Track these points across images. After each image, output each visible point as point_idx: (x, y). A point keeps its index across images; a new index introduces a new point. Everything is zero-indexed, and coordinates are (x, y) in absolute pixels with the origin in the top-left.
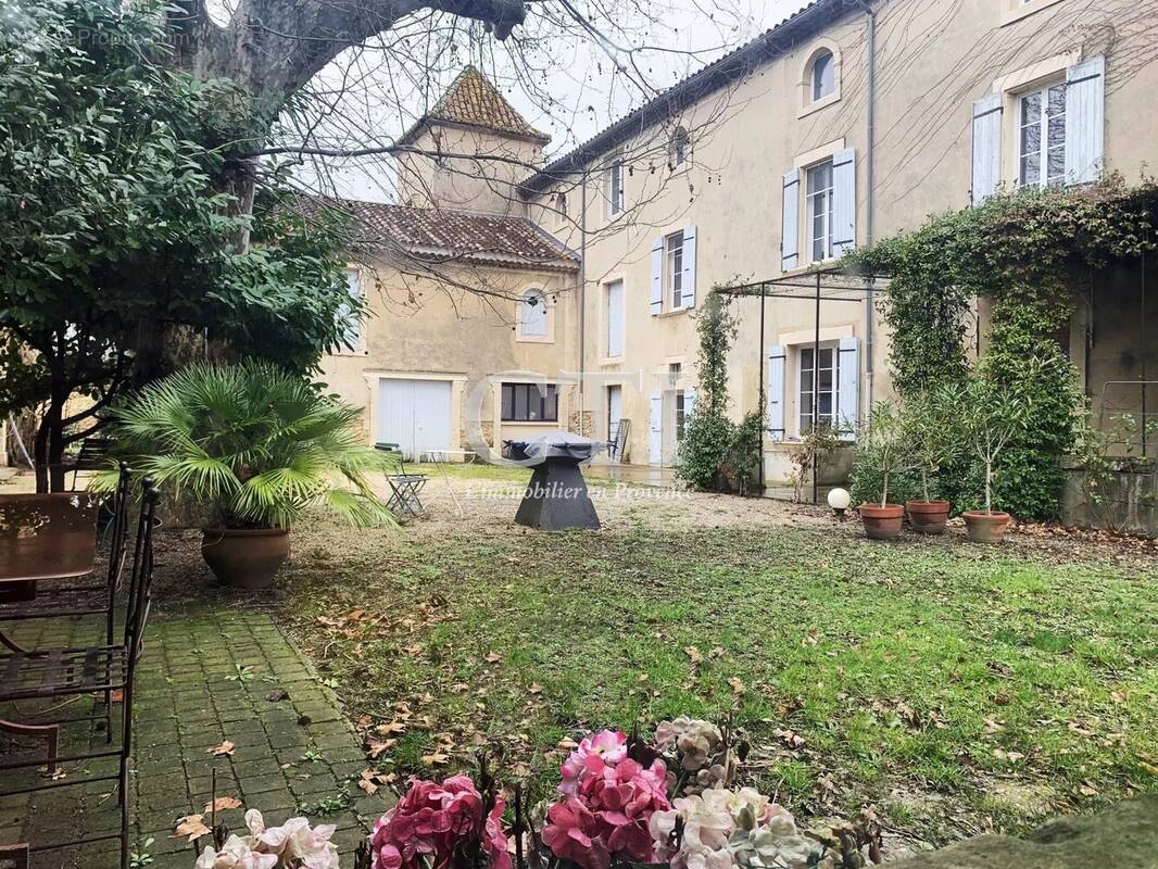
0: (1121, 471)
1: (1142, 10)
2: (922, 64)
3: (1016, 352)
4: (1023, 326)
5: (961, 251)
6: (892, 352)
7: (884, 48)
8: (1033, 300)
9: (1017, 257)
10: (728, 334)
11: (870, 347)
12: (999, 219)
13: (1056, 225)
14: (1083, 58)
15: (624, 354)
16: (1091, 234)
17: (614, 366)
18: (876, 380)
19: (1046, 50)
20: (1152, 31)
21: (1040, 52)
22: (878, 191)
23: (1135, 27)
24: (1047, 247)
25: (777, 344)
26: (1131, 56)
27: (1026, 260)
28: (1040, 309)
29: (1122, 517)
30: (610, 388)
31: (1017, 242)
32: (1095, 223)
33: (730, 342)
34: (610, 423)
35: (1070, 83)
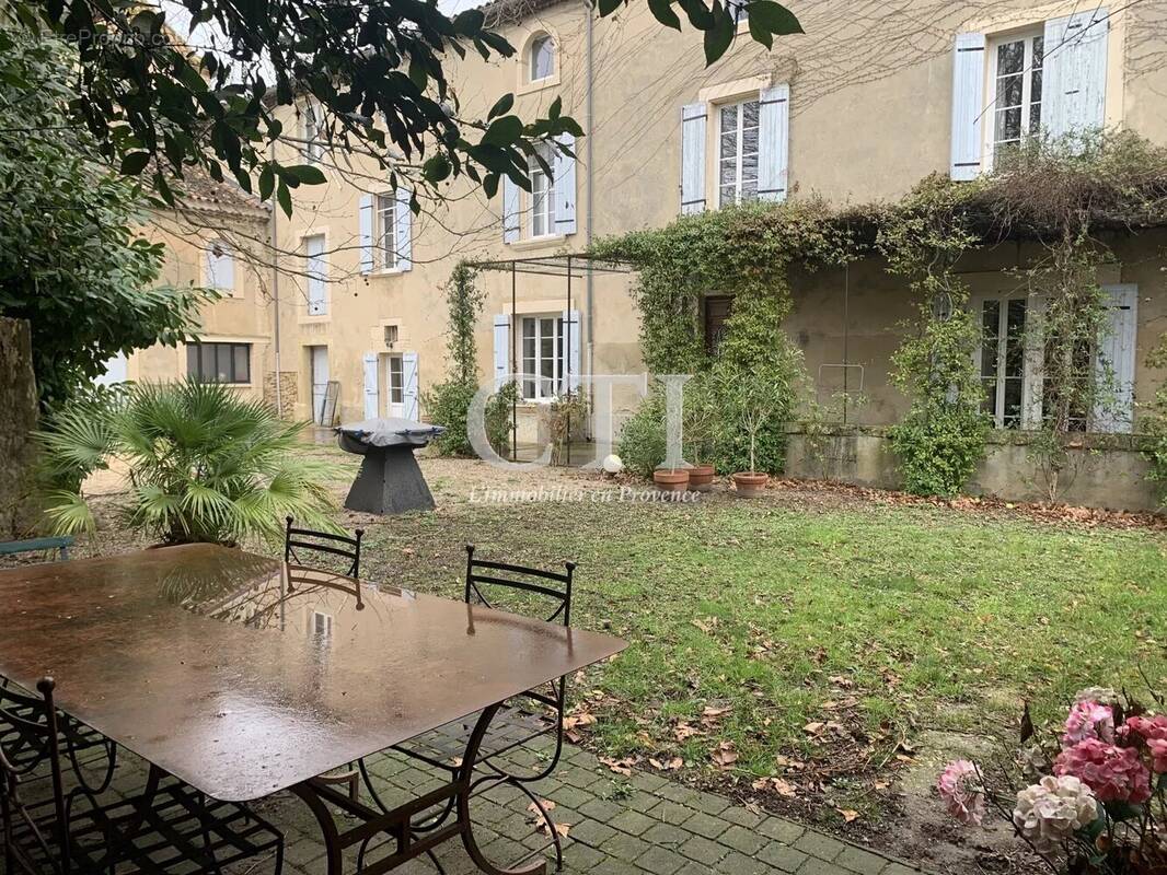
0: (831, 435)
1: (820, 50)
2: (637, 64)
3: (753, 338)
4: (758, 317)
5: (708, 251)
6: (643, 333)
7: (601, 42)
8: (765, 296)
9: (755, 259)
10: (476, 306)
11: (590, 319)
12: (741, 226)
13: (785, 237)
14: (772, 85)
15: (330, 313)
16: (812, 247)
17: (317, 325)
18: (596, 349)
19: (744, 70)
20: (825, 70)
21: (738, 72)
22: (597, 177)
23: (813, 64)
24: (779, 253)
25: (501, 312)
26: (809, 88)
27: (761, 263)
28: (770, 303)
29: (832, 470)
30: (312, 349)
31: (756, 248)
32: (814, 236)
33: (477, 314)
34: (313, 384)
35: (763, 103)
